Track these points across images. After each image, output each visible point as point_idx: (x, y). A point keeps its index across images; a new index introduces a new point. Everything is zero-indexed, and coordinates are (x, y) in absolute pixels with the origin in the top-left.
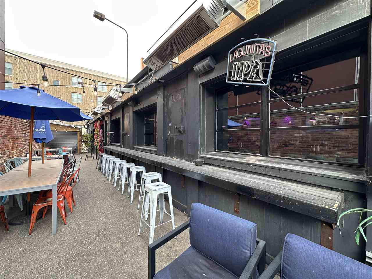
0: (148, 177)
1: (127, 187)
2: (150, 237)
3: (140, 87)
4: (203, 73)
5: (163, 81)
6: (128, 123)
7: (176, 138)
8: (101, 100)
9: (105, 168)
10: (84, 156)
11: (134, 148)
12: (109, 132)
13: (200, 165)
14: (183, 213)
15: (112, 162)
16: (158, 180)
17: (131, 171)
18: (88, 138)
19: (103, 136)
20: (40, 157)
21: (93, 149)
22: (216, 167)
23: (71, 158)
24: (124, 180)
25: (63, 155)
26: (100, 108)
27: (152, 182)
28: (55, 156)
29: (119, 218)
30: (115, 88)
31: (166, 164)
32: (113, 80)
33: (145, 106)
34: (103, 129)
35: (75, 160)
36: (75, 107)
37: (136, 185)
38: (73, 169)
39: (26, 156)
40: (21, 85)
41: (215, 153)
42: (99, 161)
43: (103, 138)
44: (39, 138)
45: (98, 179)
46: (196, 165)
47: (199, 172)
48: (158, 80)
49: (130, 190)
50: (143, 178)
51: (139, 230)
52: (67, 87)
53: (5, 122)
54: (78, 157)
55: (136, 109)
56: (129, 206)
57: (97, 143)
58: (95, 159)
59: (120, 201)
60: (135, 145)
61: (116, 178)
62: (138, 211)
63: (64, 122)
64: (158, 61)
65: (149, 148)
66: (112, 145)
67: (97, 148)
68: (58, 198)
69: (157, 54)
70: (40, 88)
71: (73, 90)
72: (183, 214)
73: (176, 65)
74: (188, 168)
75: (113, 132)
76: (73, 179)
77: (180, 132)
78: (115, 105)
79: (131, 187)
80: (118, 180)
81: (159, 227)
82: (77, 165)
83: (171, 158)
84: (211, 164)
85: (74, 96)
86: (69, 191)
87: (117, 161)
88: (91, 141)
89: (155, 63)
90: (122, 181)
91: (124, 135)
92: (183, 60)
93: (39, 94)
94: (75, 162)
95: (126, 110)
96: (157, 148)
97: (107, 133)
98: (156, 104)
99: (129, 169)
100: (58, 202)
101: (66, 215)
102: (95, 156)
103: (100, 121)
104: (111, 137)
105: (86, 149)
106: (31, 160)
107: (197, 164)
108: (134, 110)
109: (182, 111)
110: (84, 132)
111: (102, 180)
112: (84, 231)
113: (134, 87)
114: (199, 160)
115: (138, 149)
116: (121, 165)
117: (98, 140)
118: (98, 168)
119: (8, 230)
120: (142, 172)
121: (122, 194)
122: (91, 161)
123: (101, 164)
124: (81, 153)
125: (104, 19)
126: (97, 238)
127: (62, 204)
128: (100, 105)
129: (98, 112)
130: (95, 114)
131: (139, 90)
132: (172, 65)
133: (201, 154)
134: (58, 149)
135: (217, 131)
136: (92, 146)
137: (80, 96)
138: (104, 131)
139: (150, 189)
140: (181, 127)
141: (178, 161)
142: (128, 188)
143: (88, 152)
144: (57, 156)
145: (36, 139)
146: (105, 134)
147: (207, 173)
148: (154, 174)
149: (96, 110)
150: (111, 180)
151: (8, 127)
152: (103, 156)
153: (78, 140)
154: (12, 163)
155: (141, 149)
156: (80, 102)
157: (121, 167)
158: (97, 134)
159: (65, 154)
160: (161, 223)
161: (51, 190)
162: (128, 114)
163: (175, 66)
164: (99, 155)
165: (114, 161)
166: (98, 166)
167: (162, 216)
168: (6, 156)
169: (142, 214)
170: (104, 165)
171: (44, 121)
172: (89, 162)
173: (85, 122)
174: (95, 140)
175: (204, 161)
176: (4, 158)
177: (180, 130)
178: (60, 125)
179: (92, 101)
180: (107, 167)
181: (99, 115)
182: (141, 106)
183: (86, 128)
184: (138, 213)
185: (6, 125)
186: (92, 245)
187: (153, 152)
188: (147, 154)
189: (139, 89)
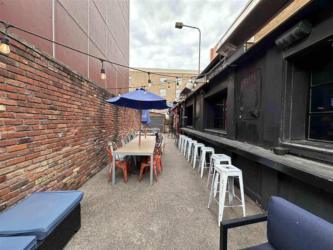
0: (218, 158)
1: (198, 163)
2: (219, 214)
3: (211, 76)
4: (290, 45)
5: (235, 65)
6: (199, 109)
7: (248, 122)
8: (179, 92)
9: (181, 145)
10: (167, 135)
11: (204, 131)
12: (184, 117)
13: (281, 154)
14: (255, 202)
15: (186, 141)
16: (227, 163)
17: (202, 150)
18: (169, 122)
19: (180, 120)
20: (143, 134)
21: (173, 131)
22: (309, 160)
23: (159, 136)
24: (195, 157)
25: (155, 133)
26: (178, 98)
27: (221, 164)
28: (151, 133)
29: (192, 188)
30: (190, 81)
31: (237, 148)
32: (187, 74)
33: (215, 92)
34: (180, 115)
35: (162, 137)
36: (164, 99)
37: (205, 163)
38: (161, 144)
39: (137, 132)
40: (137, 88)
41: (307, 142)
42: (177, 139)
43: (180, 121)
44: (144, 121)
45: (176, 153)
46: (275, 154)
47: (280, 162)
48: (229, 66)
49: (201, 167)
50: (212, 159)
51: (209, 204)
52: (157, 85)
53: (129, 112)
54: (163, 135)
55: (206, 96)
56: (200, 180)
57: (175, 125)
58: (174, 137)
59: (192, 174)
60: (205, 128)
61: (189, 155)
62: (207, 187)
63: (156, 110)
64: (231, 47)
65: (219, 131)
66: (186, 127)
67: (175, 129)
68: (154, 162)
69: (231, 40)
70: (146, 88)
71: (162, 87)
72: (255, 204)
73: (252, 45)
74: (264, 156)
75: (187, 117)
76: (161, 151)
77: (254, 115)
78: (189, 95)
79: (201, 164)
80: (191, 156)
81: (227, 207)
82: (163, 142)
83: (242, 143)
84: (299, 155)
85: (162, 91)
86: (159, 159)
87: (190, 141)
88: (171, 124)
89: (228, 49)
90: (194, 158)
91: (196, 119)
92: (260, 37)
93: (145, 93)
94: (162, 138)
95: (198, 98)
96: (226, 132)
97: (182, 118)
98: (226, 89)
99: (199, 149)
100: (153, 165)
101: (157, 176)
102: (174, 135)
103: (178, 108)
104: (185, 121)
105: (168, 129)
106: (140, 135)
107: (276, 152)
108: (205, 98)
109: (257, 94)
110: (167, 117)
111: (179, 154)
112: (168, 190)
113: (205, 77)
114: (280, 148)
115: (208, 132)
116: (193, 145)
117: (176, 123)
118: (176, 145)
119: (130, 176)
120: (211, 153)
121: (194, 168)
122: (171, 139)
123: (178, 142)
124: (165, 133)
125: (182, 26)
126: (176, 198)
127: (155, 167)
128: (178, 96)
129: (177, 101)
130: (175, 103)
131: (210, 79)
132: (246, 46)
133: (283, 141)
134: (152, 129)
135: (310, 114)
136: (172, 128)
137: (165, 91)
138: (180, 117)
139: (220, 169)
140: (255, 111)
141: (250, 147)
142: (198, 165)
143: (170, 132)
144: (152, 134)
145: (142, 122)
146: (181, 118)
147: (293, 165)
148: (224, 156)
149: (176, 100)
150: (185, 156)
151: (130, 115)
152: (180, 136)
153: (163, 123)
154: (131, 136)
155: (211, 132)
156: (165, 95)
157: (193, 146)
158: (175, 118)
159: (156, 132)
160: (230, 205)
161: (150, 156)
162: (199, 101)
163: (249, 47)
164: (177, 135)
165: (187, 141)
166: (176, 143)
167: (231, 198)
168: (129, 132)
169: (211, 190)
170: (180, 143)
171: (146, 110)
172: (170, 139)
173: (167, 110)
174: (174, 123)
175: (288, 150)
176: (128, 133)
177: (254, 114)
178: (153, 113)
179: (172, 93)
180: (182, 145)
181: (178, 104)
182: (211, 93)
183: (168, 114)
184: (207, 188)
185: (129, 113)
186: (173, 203)
187: (222, 135)
188: (215, 137)
189: (210, 77)
